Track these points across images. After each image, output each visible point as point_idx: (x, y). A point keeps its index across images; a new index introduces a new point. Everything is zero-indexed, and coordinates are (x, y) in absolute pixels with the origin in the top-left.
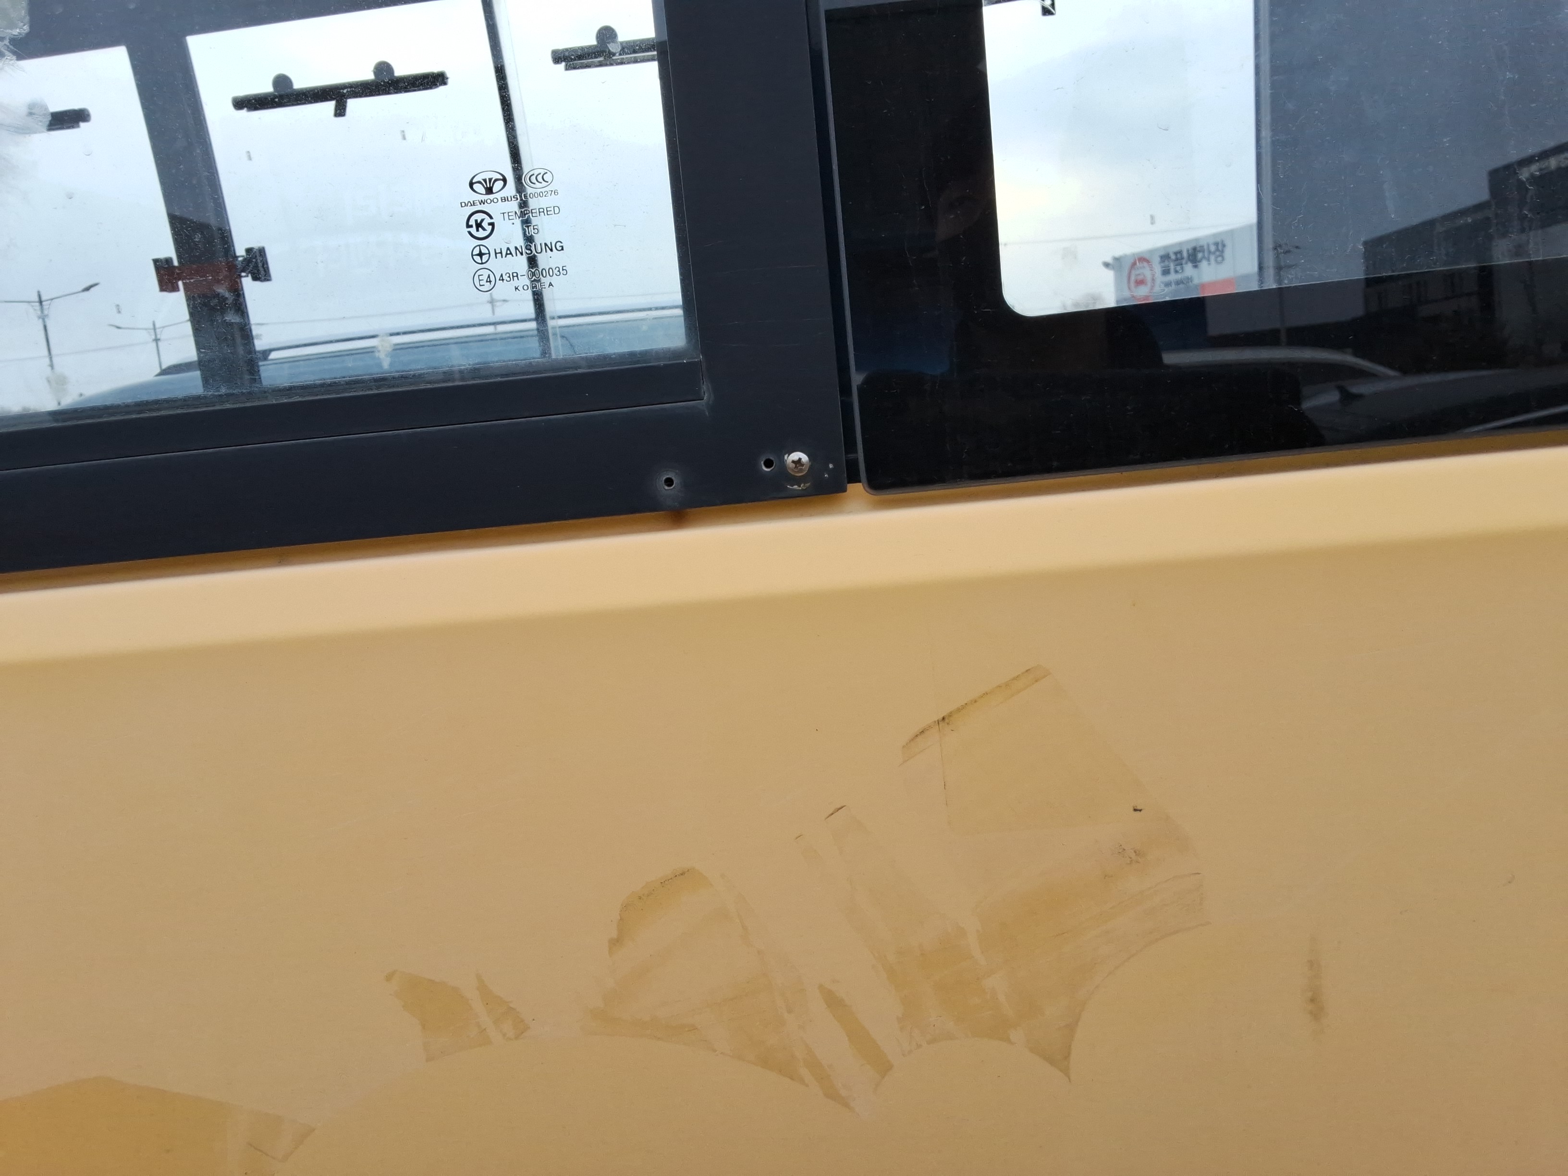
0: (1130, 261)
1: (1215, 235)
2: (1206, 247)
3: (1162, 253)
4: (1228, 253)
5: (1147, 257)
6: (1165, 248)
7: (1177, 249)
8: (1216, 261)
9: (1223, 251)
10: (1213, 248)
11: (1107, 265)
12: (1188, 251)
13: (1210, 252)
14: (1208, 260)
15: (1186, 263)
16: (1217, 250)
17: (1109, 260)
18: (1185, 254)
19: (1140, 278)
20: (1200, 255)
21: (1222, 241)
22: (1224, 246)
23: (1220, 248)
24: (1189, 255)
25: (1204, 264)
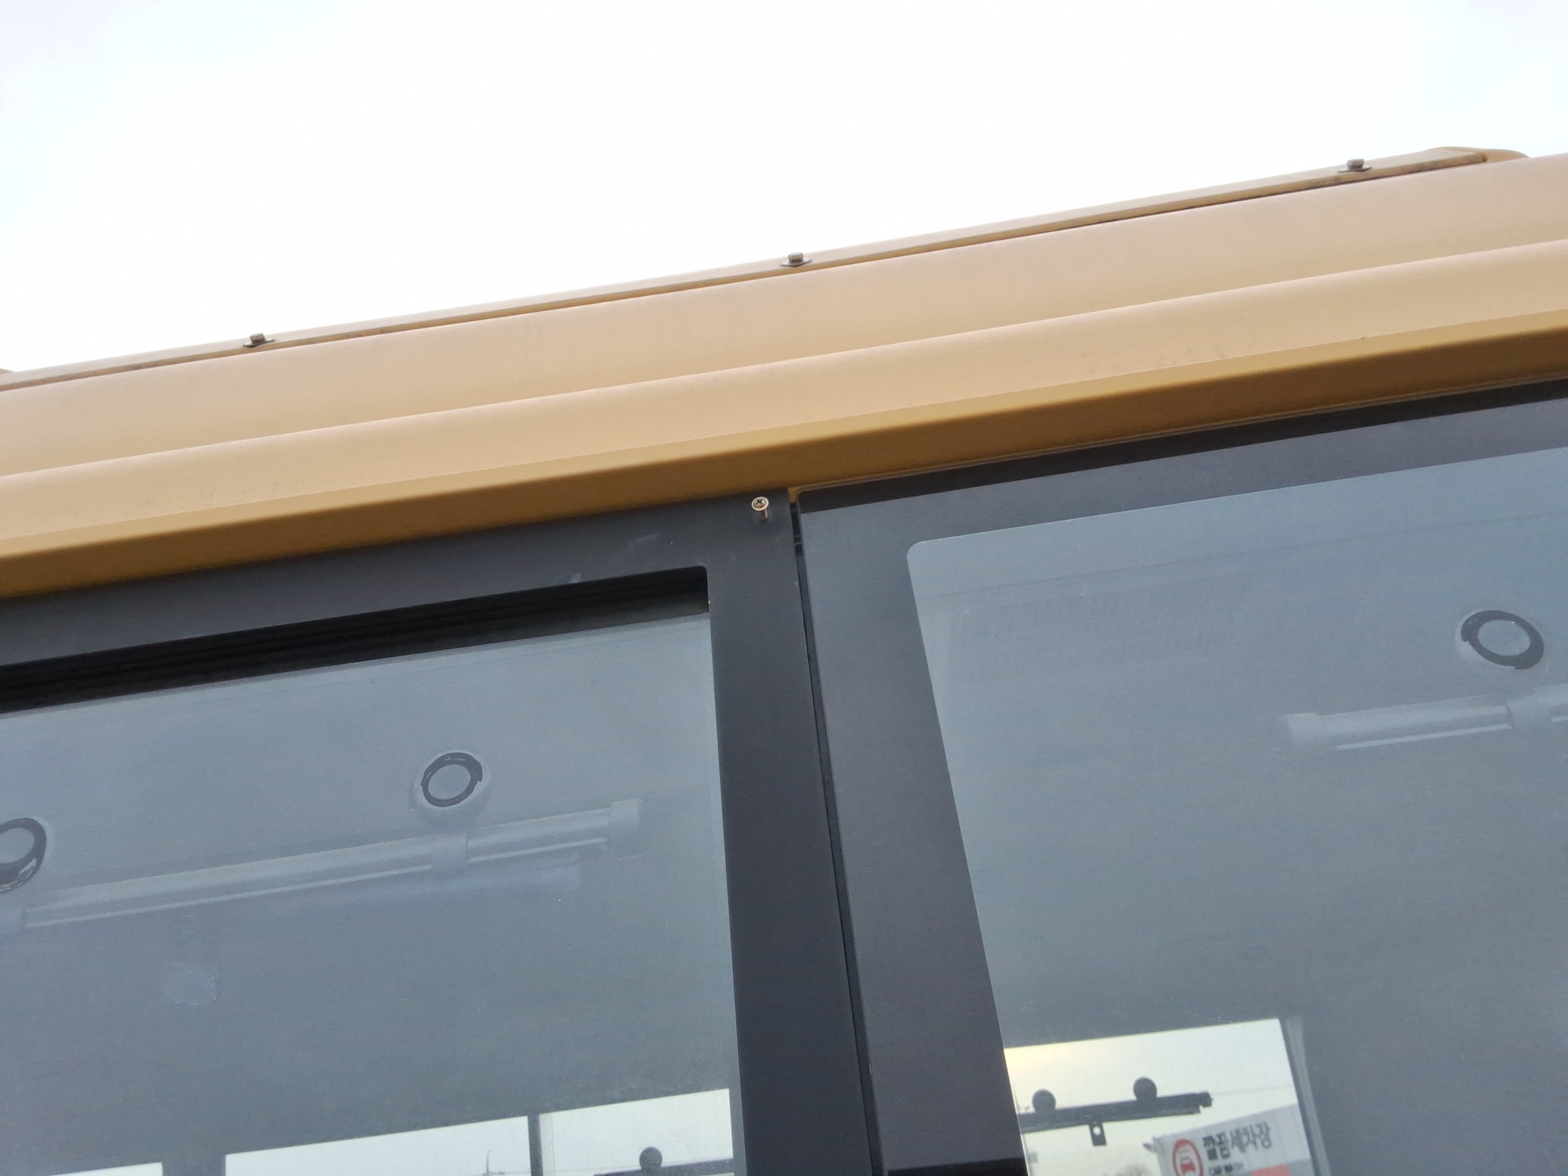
0: (1173, 1142)
1: (1256, 1116)
2: (1249, 1130)
3: (1205, 1135)
4: (1273, 1135)
5: (1188, 1137)
6: (1206, 1128)
7: (1219, 1131)
8: (1263, 1143)
9: (1267, 1134)
10: (1257, 1131)
11: (1147, 1146)
12: (1231, 1133)
13: (1254, 1135)
14: (1255, 1143)
15: (1232, 1147)
16: (1261, 1132)
17: (1149, 1141)
18: (1229, 1137)
19: (1186, 1162)
20: (1245, 1139)
21: (1265, 1123)
22: (1268, 1129)
23: (1264, 1129)
24: (1234, 1139)
25: (1251, 1148)
